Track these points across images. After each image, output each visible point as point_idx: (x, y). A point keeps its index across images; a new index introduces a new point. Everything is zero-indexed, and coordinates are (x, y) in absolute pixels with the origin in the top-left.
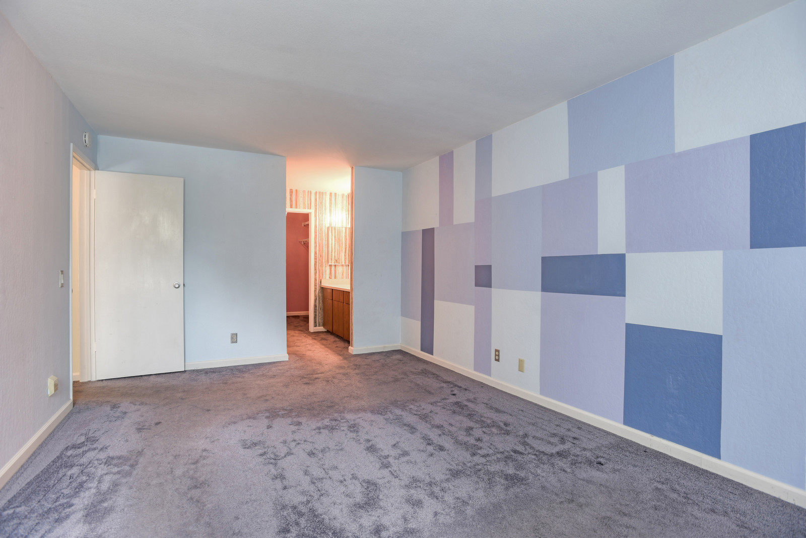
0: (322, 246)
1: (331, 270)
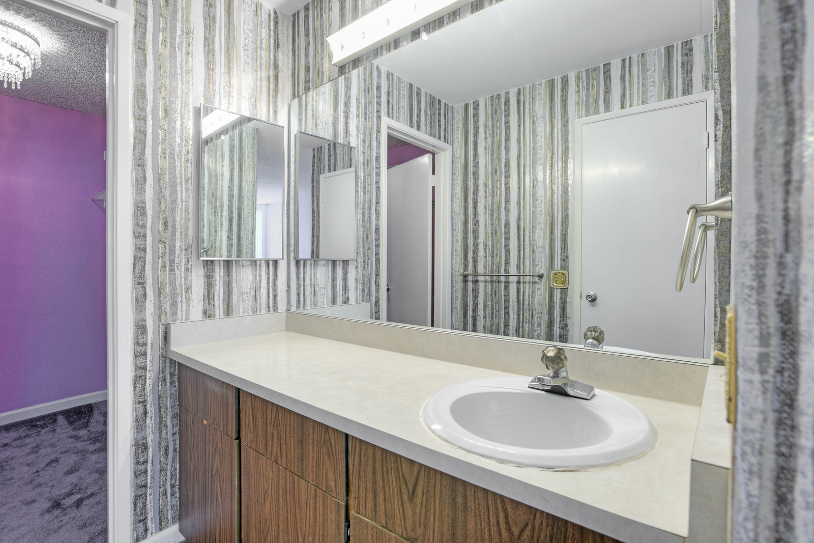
0: (173, 185)
1: (209, 285)
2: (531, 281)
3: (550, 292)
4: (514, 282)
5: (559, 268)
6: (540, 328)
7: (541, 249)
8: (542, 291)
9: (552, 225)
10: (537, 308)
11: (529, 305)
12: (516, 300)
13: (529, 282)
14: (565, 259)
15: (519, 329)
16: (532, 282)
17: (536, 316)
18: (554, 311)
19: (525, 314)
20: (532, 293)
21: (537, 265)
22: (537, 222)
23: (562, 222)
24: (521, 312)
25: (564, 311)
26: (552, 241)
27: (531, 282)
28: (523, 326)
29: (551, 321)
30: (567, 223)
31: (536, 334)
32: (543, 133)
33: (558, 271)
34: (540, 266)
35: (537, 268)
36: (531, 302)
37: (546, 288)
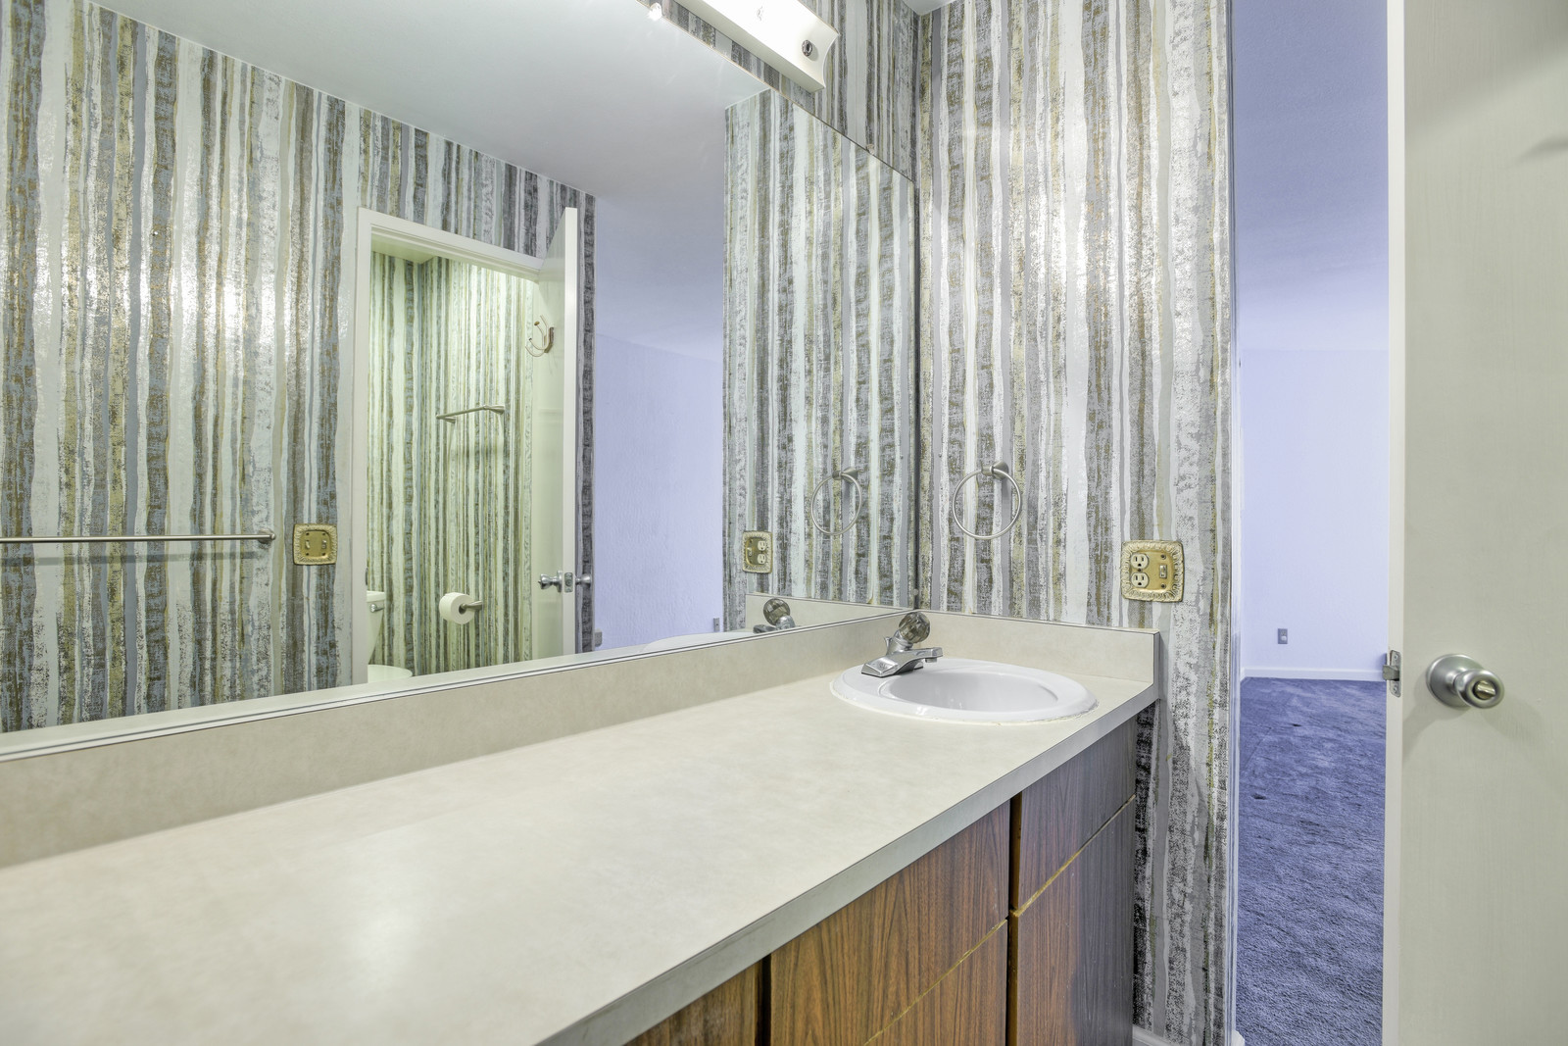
2: (238, 550)
3: (291, 576)
4: (182, 556)
5: (314, 519)
6: (267, 663)
7: (266, 474)
8: (271, 574)
9: (297, 421)
10: (256, 617)
11: (232, 612)
12: (189, 605)
13: (233, 556)
14: (328, 500)
15: (201, 679)
16: (242, 554)
17: (255, 636)
18: (301, 617)
19: (220, 637)
20: (241, 582)
21: (253, 513)
22: (258, 408)
23: (322, 419)
24: (209, 634)
25: (326, 615)
26: (296, 457)
27: (238, 555)
28: (213, 668)
29: (295, 644)
30: (332, 422)
31: (255, 679)
32: (278, 198)
33: (311, 527)
34: (263, 515)
35: (256, 519)
36: (238, 603)
37: (281, 568)
